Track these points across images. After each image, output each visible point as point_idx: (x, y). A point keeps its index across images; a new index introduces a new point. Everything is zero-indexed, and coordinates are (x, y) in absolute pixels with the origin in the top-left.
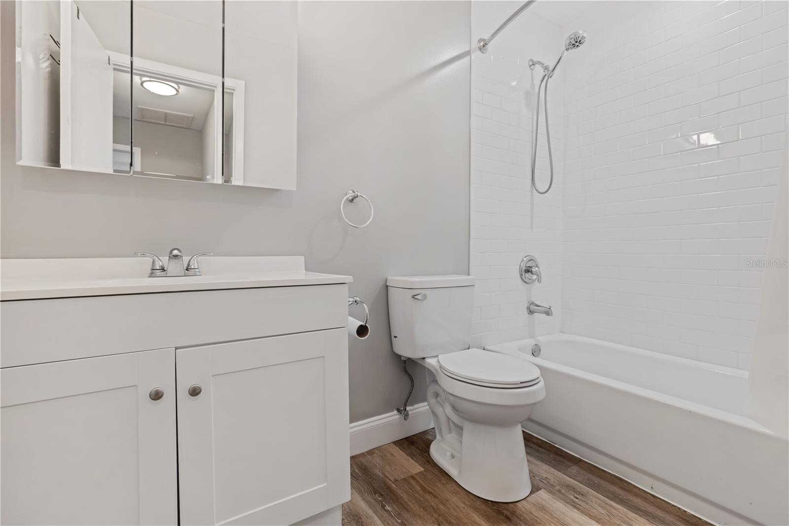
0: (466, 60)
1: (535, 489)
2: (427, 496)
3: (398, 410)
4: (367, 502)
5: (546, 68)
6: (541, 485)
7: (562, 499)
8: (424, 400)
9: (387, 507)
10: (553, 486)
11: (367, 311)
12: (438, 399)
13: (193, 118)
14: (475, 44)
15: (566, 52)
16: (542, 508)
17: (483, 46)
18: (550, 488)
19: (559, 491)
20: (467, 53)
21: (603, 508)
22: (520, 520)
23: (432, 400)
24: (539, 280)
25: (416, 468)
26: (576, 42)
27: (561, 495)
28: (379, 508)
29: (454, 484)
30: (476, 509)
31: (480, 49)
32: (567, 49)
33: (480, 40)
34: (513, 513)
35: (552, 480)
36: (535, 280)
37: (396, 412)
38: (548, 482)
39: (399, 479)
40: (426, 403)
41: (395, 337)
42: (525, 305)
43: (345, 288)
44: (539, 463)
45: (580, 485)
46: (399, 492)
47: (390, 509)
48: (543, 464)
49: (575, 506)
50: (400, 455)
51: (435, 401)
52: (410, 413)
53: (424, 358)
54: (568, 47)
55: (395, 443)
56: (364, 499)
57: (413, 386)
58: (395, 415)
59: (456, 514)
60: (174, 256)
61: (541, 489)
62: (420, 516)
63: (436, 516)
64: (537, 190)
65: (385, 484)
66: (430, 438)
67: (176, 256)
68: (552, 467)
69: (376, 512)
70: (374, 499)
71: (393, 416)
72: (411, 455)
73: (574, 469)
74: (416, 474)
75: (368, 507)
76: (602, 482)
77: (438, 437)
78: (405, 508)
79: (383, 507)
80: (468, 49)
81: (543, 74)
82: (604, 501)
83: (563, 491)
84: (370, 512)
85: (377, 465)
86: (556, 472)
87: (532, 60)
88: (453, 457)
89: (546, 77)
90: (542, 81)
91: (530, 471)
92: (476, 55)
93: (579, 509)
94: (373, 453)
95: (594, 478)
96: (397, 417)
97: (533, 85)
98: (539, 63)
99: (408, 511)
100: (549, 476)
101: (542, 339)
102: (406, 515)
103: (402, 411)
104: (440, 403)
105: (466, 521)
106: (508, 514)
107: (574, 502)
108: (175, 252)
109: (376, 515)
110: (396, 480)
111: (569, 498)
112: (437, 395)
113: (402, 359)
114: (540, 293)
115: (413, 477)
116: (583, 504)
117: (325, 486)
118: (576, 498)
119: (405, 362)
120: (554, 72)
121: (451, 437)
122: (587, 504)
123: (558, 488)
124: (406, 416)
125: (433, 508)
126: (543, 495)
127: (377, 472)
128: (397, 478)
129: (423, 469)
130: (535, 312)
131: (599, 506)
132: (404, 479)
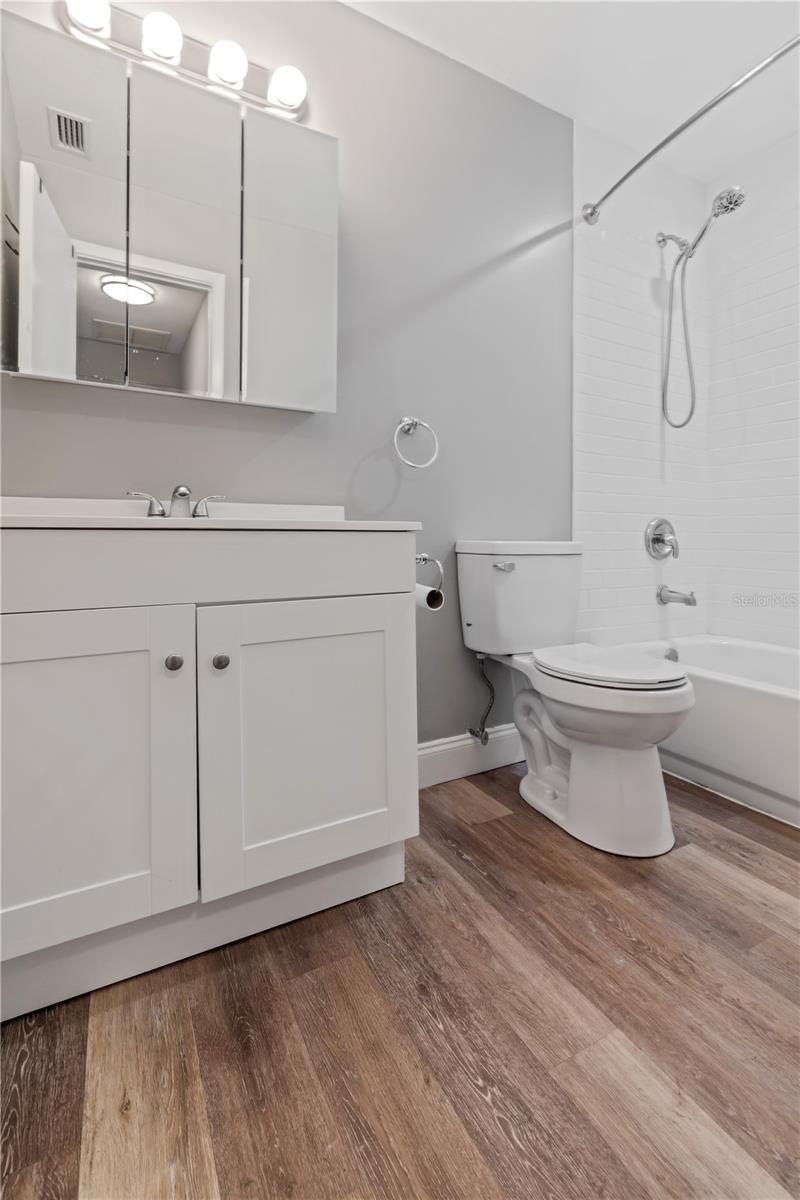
0: (564, 236)
1: (679, 842)
2: (521, 845)
3: (472, 732)
4: (436, 849)
5: (682, 244)
6: (689, 838)
7: (721, 856)
8: (510, 719)
9: (465, 856)
10: (705, 839)
11: (442, 570)
12: (531, 716)
13: (170, 335)
14: (578, 212)
15: (714, 218)
16: (694, 867)
17: (591, 215)
18: (703, 842)
19: (717, 847)
20: (569, 225)
21: (787, 871)
22: (661, 880)
23: (522, 719)
24: (675, 552)
25: (503, 811)
26: (730, 203)
27: (720, 852)
28: (453, 856)
29: (558, 830)
30: (595, 864)
31: (586, 218)
32: (716, 215)
33: (586, 207)
34: (651, 871)
35: (705, 832)
36: (669, 553)
37: (468, 734)
38: (700, 835)
39: (478, 822)
40: (513, 725)
41: (469, 625)
42: (654, 592)
43: (411, 539)
44: (683, 810)
45: (748, 840)
46: (481, 838)
47: (469, 858)
48: (689, 812)
49: (742, 866)
50: (476, 793)
51: (525, 719)
52: (490, 737)
53: (510, 655)
54: (717, 211)
55: (468, 778)
56: (431, 846)
57: (493, 697)
58: (468, 738)
59: (564, 868)
60: (181, 495)
61: (689, 843)
62: (514, 870)
63: (536, 869)
64: (669, 422)
65: (460, 829)
66: (519, 774)
67: (183, 495)
68: (704, 815)
69: (450, 862)
70: (445, 845)
71: (465, 740)
72: (494, 794)
73: (738, 820)
74: (503, 818)
75: (437, 855)
76: (781, 838)
77: (530, 771)
78: (491, 858)
79: (460, 856)
80: (568, 219)
81: (680, 253)
82: (786, 862)
83: (722, 847)
84: (442, 862)
85: (446, 806)
86: (709, 823)
87: (661, 234)
88: (555, 797)
89: (684, 258)
90: (677, 263)
91: (673, 821)
92: (581, 227)
93: (748, 870)
94: (437, 790)
95: (768, 832)
96: (470, 741)
97: (663, 271)
98: (671, 237)
99: (496, 862)
100: (699, 828)
101: (680, 642)
102: (494, 867)
103: (479, 733)
104: (533, 722)
105: (581, 877)
106: (643, 872)
107: (739, 860)
108: (183, 490)
109: (451, 864)
110: (474, 824)
111: (732, 856)
112: (528, 710)
113: (479, 656)
114: (675, 574)
115: (498, 821)
116: (756, 865)
117: (384, 812)
118: (744, 856)
119: (482, 662)
120: (696, 249)
121: (550, 771)
122: (760, 864)
123: (714, 842)
124: (485, 739)
125: (532, 860)
126: (692, 851)
127: (446, 813)
128: (475, 820)
129: (511, 812)
130: (670, 601)
131: (780, 867)
132: (486, 823)
